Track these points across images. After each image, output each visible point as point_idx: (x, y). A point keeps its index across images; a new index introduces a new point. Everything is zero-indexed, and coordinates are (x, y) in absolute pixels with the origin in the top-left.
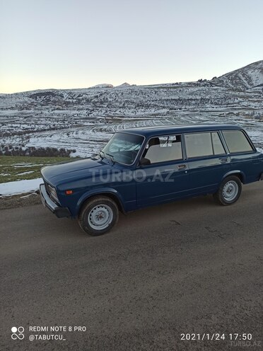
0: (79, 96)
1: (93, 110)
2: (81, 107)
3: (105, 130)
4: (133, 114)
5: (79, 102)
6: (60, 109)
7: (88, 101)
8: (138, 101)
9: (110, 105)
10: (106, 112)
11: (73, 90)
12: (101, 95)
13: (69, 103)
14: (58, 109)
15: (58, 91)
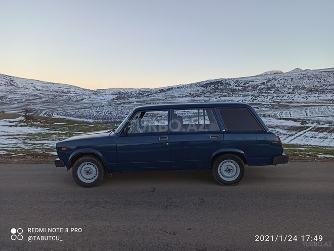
0: (245, 84)
1: (258, 96)
2: (246, 93)
3: (269, 116)
4: (304, 100)
5: (245, 89)
6: (226, 96)
7: (254, 88)
8: (311, 86)
9: (277, 91)
10: (273, 97)
11: (240, 78)
12: (268, 81)
13: (235, 90)
14: (224, 96)
15: (226, 80)
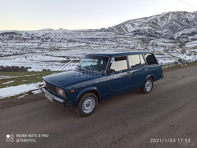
0: (32, 35)
1: (42, 43)
2: (34, 41)
3: (50, 55)
4: (66, 46)
5: (32, 38)
6: (20, 43)
7: (38, 38)
8: (68, 39)
9: (52, 40)
10: (50, 44)
11: (28, 31)
12: (46, 34)
13: (26, 39)
14: (18, 42)
15: (18, 32)
